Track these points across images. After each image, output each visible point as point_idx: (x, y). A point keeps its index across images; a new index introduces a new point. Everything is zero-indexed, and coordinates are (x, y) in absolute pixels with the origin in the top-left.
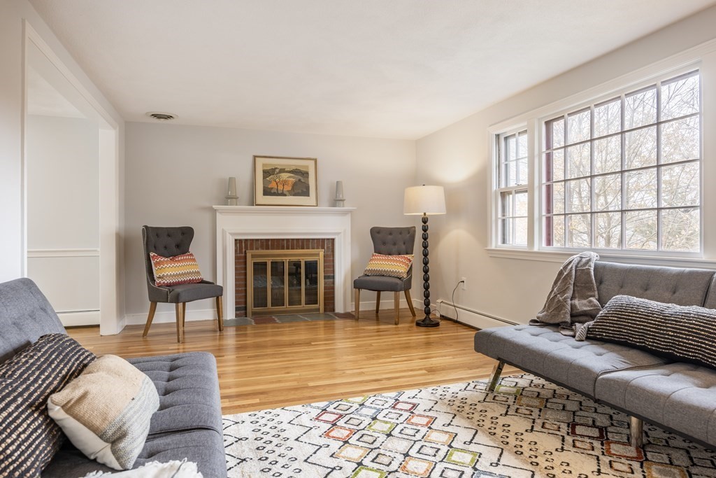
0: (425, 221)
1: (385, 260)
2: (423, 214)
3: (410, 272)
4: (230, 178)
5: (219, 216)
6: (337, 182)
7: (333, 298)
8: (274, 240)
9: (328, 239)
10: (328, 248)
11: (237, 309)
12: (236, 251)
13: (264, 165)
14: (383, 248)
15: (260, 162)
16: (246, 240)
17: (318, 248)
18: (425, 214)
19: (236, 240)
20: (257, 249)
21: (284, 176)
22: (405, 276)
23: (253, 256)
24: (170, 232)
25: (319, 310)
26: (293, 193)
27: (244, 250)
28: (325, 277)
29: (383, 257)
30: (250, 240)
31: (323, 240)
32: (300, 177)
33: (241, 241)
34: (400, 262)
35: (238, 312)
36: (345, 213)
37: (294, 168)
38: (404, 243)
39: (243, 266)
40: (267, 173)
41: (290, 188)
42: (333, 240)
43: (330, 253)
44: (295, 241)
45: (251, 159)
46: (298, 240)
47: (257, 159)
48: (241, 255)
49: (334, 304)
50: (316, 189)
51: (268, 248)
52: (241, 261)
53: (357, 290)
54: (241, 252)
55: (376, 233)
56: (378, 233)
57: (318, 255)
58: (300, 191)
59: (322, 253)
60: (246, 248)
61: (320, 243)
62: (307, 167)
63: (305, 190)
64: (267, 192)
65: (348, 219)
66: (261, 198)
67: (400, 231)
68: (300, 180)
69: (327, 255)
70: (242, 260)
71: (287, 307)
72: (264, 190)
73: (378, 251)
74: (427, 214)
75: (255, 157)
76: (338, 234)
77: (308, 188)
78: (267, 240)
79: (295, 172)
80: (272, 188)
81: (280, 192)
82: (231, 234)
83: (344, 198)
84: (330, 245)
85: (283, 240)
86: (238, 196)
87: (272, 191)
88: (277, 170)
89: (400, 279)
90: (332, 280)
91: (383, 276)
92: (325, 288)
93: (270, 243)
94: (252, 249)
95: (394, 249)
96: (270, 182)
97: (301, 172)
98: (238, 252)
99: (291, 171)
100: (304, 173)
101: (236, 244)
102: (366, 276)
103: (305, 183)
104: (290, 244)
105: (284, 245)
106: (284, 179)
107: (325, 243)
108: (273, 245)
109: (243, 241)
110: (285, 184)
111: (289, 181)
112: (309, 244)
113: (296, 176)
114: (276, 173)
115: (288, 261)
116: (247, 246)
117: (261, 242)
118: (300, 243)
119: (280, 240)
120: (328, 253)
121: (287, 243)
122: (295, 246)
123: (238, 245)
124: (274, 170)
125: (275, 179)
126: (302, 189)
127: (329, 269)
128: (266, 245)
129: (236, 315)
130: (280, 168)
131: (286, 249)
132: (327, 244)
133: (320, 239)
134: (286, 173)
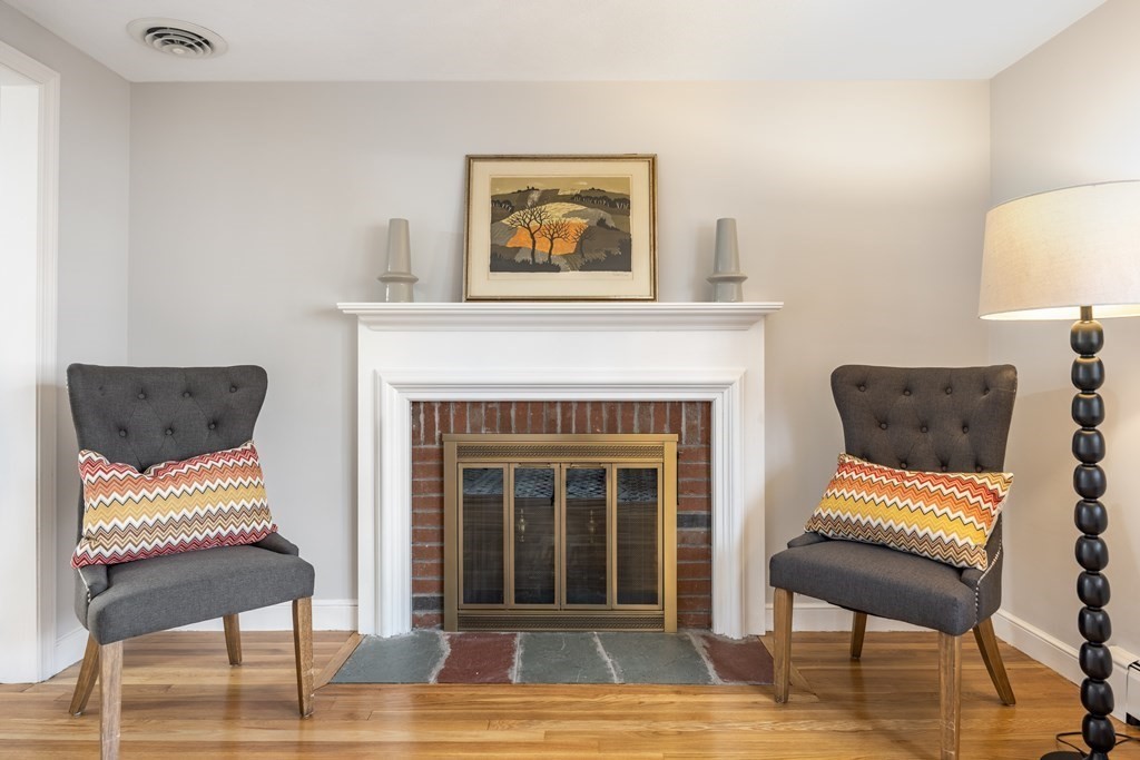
0: (1086, 343)
1: (893, 489)
2: (1076, 314)
3: (994, 544)
4: (391, 221)
5: (364, 332)
6: (720, 222)
7: (707, 587)
8: (526, 403)
9: (691, 403)
10: (691, 428)
11: (417, 604)
12: (415, 435)
13: (495, 182)
14: (879, 438)
15: (483, 172)
16: (445, 404)
17: (659, 431)
18: (1086, 313)
19: (415, 404)
20: (476, 430)
21: (555, 212)
22: (981, 563)
23: (463, 451)
24: (193, 382)
25: (660, 621)
26: (580, 262)
27: (437, 433)
28: (682, 521)
29: (882, 475)
30: (456, 403)
31: (676, 406)
32: (603, 214)
33: (429, 405)
34: (957, 503)
35: (421, 613)
36: (745, 321)
37: (586, 186)
38: (965, 427)
39: (434, 479)
40: (503, 205)
41: (570, 248)
42: (708, 405)
43: (697, 445)
44: (589, 408)
45: (459, 166)
46: (597, 404)
47: (477, 166)
48: (430, 446)
49: (708, 603)
50: (653, 247)
51: (506, 429)
52: (428, 463)
53: (783, 594)
54: (429, 438)
55: (851, 385)
56: (861, 385)
57: (660, 451)
58: (602, 256)
59: (670, 443)
60: (445, 426)
61: (667, 414)
62: (626, 181)
63: (617, 252)
64: (502, 261)
65: (755, 338)
66: (483, 279)
67: (947, 381)
68: (601, 222)
69: (688, 451)
70: (433, 463)
71: (560, 605)
72: (494, 256)
73: (859, 448)
74: (1097, 313)
75: (470, 159)
76: (724, 386)
77: (626, 245)
78: (505, 405)
79: (590, 197)
80: (516, 249)
81: (540, 260)
82: (400, 386)
83: (742, 273)
84: (698, 422)
85: (552, 404)
86: (415, 273)
87: (518, 258)
88: (535, 196)
89: (960, 571)
90: (703, 530)
91: (884, 547)
92: (681, 554)
93: (513, 413)
94: (461, 429)
95: (924, 444)
96: (512, 231)
97: (605, 198)
98: (422, 438)
99: (576, 195)
100: (616, 200)
101: (415, 414)
102: (816, 539)
103: (616, 229)
104: (574, 416)
105: (555, 421)
106: (555, 220)
107: (681, 417)
108: (521, 419)
109: (437, 407)
110: (556, 235)
111: (569, 225)
112: (632, 418)
113: (590, 210)
114: (529, 204)
115: (565, 467)
116: (448, 421)
117: (486, 409)
118: (605, 415)
119: (543, 402)
120: (692, 446)
121: (563, 414)
122: (589, 423)
123: (422, 417)
124: (524, 195)
125: (527, 220)
126: (609, 249)
127: (692, 495)
128: (502, 417)
129: (416, 622)
130: (541, 189)
131: (563, 432)
132: (688, 418)
133: (665, 402)
134: (561, 201)
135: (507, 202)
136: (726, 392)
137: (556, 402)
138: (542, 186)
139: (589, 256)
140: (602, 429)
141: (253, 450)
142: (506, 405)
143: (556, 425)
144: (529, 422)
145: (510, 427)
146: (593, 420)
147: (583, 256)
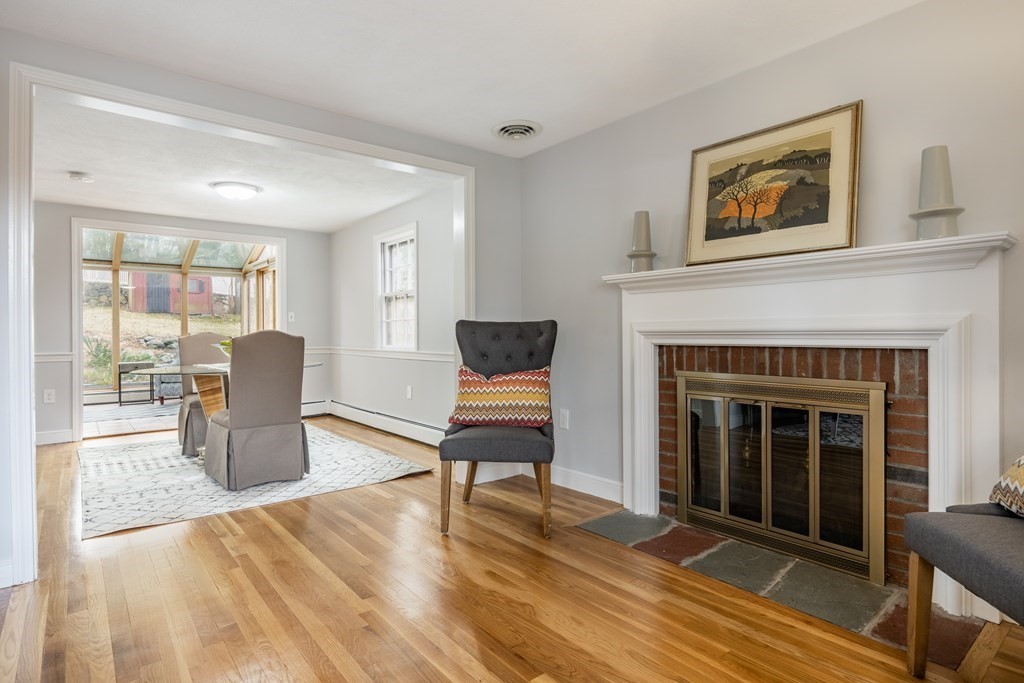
6: (925, 153)
9: (905, 350)
10: (906, 378)
11: (663, 497)
13: (713, 166)
15: (703, 161)
16: (680, 347)
17: (867, 378)
19: (661, 347)
20: (701, 369)
21: (759, 180)
23: (689, 385)
26: (780, 220)
28: (890, 474)
30: (687, 347)
31: (888, 353)
32: (802, 172)
33: (669, 347)
37: (787, 150)
40: (718, 184)
41: (771, 210)
42: (923, 353)
43: (913, 396)
44: (794, 354)
46: (802, 350)
47: (700, 157)
51: (724, 369)
53: (916, 557)
57: (864, 398)
58: (800, 212)
59: (877, 393)
60: (679, 365)
61: (879, 361)
62: (827, 135)
63: (815, 206)
64: (714, 231)
66: (702, 249)
68: (801, 181)
69: (901, 401)
70: (672, 392)
71: (767, 526)
72: (708, 228)
75: (695, 152)
76: (937, 333)
77: (824, 198)
79: (792, 160)
80: (726, 219)
81: (745, 225)
82: (647, 334)
83: (958, 204)
84: (915, 371)
85: (761, 349)
86: (654, 250)
87: (727, 227)
88: (743, 170)
90: (920, 488)
93: (729, 356)
94: (690, 368)
96: (723, 204)
97: (806, 157)
98: (665, 373)
99: (780, 161)
100: (816, 157)
101: (661, 355)
102: (994, 510)
103: (816, 184)
104: (781, 360)
105: (763, 364)
106: (758, 188)
107: (893, 365)
108: (736, 361)
109: (675, 349)
110: (759, 201)
111: (771, 190)
112: (838, 365)
113: (791, 172)
114: (738, 178)
115: (770, 405)
116: (682, 361)
117: (709, 352)
118: (810, 360)
119: (753, 347)
120: (908, 397)
121: (771, 358)
122: (795, 367)
123: (665, 357)
124: (734, 172)
125: (736, 193)
126: (806, 205)
127: (908, 449)
128: (721, 359)
129: (662, 509)
130: (748, 163)
131: (771, 374)
132: (901, 366)
133: (874, 350)
134: (765, 170)
135: (721, 181)
136: (941, 339)
137: (765, 348)
138: (748, 161)
139: (787, 215)
140: (807, 373)
141: (549, 373)
142: (724, 349)
143: (764, 368)
144: (742, 364)
145: (727, 367)
146: (798, 364)
147: (782, 216)
